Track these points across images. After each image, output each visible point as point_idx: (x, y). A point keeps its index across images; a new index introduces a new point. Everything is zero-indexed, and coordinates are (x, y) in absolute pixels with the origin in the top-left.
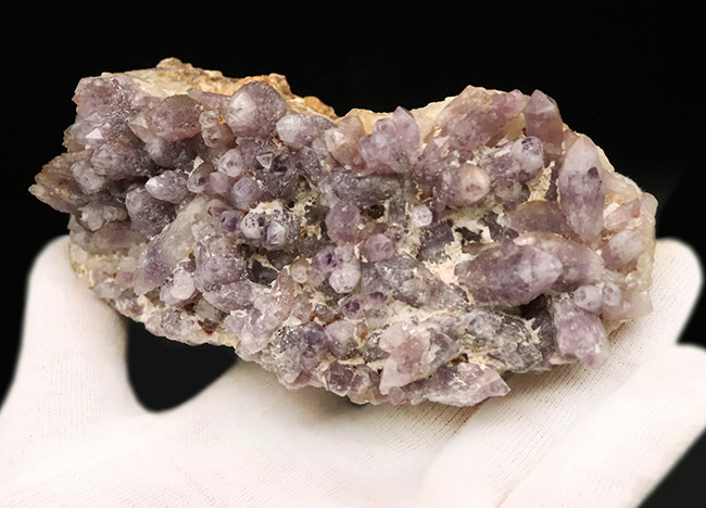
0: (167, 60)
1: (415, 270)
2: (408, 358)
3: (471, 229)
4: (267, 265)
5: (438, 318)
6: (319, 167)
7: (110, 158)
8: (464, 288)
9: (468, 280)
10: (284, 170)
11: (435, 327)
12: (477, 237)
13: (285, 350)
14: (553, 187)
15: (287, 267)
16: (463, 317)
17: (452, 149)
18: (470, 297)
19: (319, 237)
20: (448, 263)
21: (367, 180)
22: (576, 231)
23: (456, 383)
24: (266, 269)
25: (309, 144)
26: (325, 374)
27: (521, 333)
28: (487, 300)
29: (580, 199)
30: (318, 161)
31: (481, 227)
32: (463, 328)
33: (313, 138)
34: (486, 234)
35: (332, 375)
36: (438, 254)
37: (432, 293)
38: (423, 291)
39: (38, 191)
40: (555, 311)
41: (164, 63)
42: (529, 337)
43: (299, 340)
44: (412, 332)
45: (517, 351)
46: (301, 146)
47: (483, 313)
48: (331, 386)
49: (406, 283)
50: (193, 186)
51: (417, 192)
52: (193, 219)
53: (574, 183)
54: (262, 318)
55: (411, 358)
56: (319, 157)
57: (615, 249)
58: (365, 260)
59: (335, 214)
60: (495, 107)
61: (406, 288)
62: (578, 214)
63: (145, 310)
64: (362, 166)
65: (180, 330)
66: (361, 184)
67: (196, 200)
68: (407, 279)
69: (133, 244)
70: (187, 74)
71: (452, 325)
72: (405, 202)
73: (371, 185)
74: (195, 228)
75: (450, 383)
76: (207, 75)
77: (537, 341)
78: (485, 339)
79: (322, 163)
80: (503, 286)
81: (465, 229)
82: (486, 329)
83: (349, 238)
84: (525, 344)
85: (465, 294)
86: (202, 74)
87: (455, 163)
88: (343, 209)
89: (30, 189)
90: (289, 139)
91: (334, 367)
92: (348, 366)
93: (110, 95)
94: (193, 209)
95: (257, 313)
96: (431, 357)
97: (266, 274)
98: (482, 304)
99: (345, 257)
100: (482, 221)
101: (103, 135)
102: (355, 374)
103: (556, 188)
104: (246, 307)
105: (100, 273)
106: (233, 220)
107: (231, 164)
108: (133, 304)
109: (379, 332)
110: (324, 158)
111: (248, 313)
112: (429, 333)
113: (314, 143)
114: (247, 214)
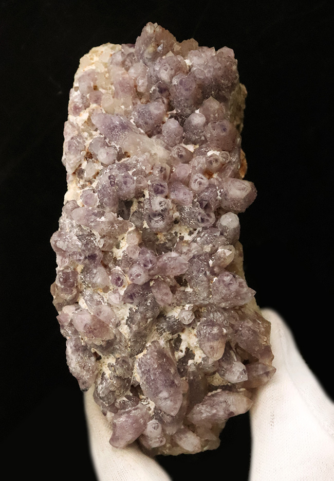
1: (151, 319)
2: (95, 329)
3: (181, 343)
4: (131, 211)
11: (117, 340)
15: (133, 227)
24: (129, 211)
27: (122, 390)
31: (184, 350)
35: (68, 273)
37: (139, 333)
44: (111, 326)
46: (219, 228)
48: (60, 273)
49: (142, 316)
50: (176, 151)
54: (98, 219)
55: (95, 332)
61: (140, 317)
63: (79, 118)
67: (166, 151)
68: (145, 316)
69: (122, 101)
75: (81, 354)
81: (181, 340)
85: (141, 352)
90: (223, 221)
91: (74, 273)
94: (160, 151)
95: (100, 215)
97: (125, 212)
99: (152, 272)
100: (188, 350)
102: (72, 289)
103: (216, 390)
104: (102, 204)
105: (96, 76)
106: (162, 192)
107: (200, 184)
108: (80, 106)
109: (106, 300)
110: (214, 246)
111: (98, 207)
112: (113, 337)
113: (223, 238)
114: (166, 197)
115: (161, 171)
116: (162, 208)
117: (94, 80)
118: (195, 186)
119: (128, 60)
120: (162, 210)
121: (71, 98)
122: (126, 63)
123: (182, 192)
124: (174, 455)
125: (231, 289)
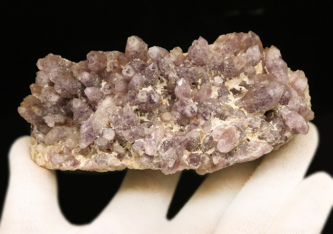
3: (237, 89)
4: (147, 120)
5: (236, 121)
6: (169, 67)
8: (242, 109)
9: (244, 104)
11: (236, 124)
12: (240, 91)
13: (167, 149)
15: (158, 118)
18: (245, 113)
20: (231, 102)
23: (250, 149)
26: (187, 160)
28: (253, 112)
29: (279, 67)
30: (168, 65)
32: (247, 125)
33: (164, 55)
34: (243, 88)
35: (190, 160)
36: (227, 98)
37: (230, 111)
38: (226, 111)
39: (22, 110)
40: (282, 113)
44: (226, 128)
46: (159, 59)
47: (252, 118)
48: (191, 165)
50: (106, 91)
51: (212, 73)
52: (107, 106)
53: (275, 62)
54: (153, 138)
56: (169, 63)
57: (298, 86)
58: (197, 103)
67: (107, 98)
68: (218, 106)
71: (242, 123)
72: (209, 77)
75: (247, 150)
77: (276, 129)
78: (257, 128)
79: (170, 65)
81: (234, 89)
82: (256, 124)
83: (187, 95)
84: (273, 130)
85: (243, 112)
87: (227, 58)
88: (184, 81)
91: (190, 156)
92: (197, 154)
94: (106, 102)
95: (150, 136)
98: (251, 114)
100: (240, 85)
102: (201, 157)
103: (265, 70)
104: (142, 137)
105: (53, 152)
106: (135, 94)
107: (129, 70)
108: (73, 161)
109: (209, 134)
112: (234, 126)
113: (165, 57)
114: (138, 92)
115: (120, 98)
117: (55, 153)
118: (131, 74)
119: (42, 131)
120: (147, 95)
121: (67, 169)
122: (44, 132)
123: (135, 81)
124: (310, 99)
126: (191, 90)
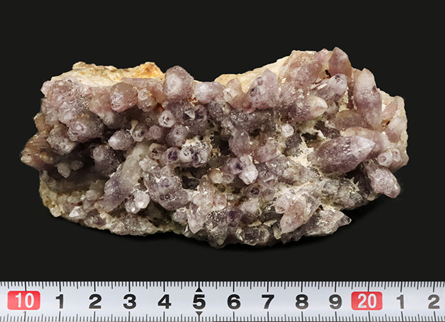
0: (77, 64)
1: (288, 163)
2: (297, 214)
3: (311, 133)
4: (191, 177)
5: (306, 188)
6: (222, 112)
7: (83, 129)
8: (316, 168)
9: (319, 162)
10: (202, 117)
11: (306, 193)
12: (315, 137)
13: (217, 225)
14: (350, 101)
15: (205, 176)
16: (319, 184)
17: (297, 89)
18: (320, 173)
19: (220, 155)
20: (303, 155)
21: (254, 115)
22: (370, 123)
23: (321, 223)
24: (191, 180)
25: (213, 99)
26: (241, 234)
27: (350, 187)
28: (331, 172)
29: (371, 105)
30: (221, 109)
31: (316, 131)
32: (320, 190)
33: (216, 95)
34: (321, 134)
35: (246, 235)
36: (297, 151)
37: (300, 174)
38: (295, 174)
39: (26, 159)
40: (367, 170)
41: (76, 66)
42: (354, 188)
43: (226, 217)
44: (294, 199)
45: (350, 197)
46: (209, 101)
47: (328, 180)
48: (246, 241)
49: (285, 171)
50: (137, 137)
51: (279, 117)
52: (139, 158)
53: (366, 96)
54: (199, 209)
55: (299, 214)
56: (221, 106)
57: (393, 129)
58: (257, 162)
59: (237, 138)
60: (317, 60)
61: (286, 174)
62: (371, 113)
63: (107, 221)
64: (250, 107)
65: (140, 228)
66: (250, 118)
67: (138, 146)
68: (285, 168)
69: (92, 182)
70: (97, 70)
71: (315, 190)
72: (275, 124)
73: (256, 117)
74: (141, 163)
75: (318, 224)
76: (108, 69)
77: (358, 190)
78: (333, 195)
79: (223, 109)
80: (343, 161)
81: (307, 133)
82: (333, 189)
83: (245, 151)
84: (353, 193)
85: (317, 171)
86: (105, 69)
87: (301, 96)
88: (242, 134)
89: (22, 159)
90: (203, 98)
92: (254, 227)
93: (70, 90)
94: (138, 152)
95: (195, 207)
96: (308, 211)
97: (193, 183)
98: (328, 175)
99: (247, 163)
100: (316, 127)
101: (74, 116)
102: (259, 231)
104: (185, 205)
106: (175, 153)
107: (168, 119)
108: (97, 219)
109: (271, 202)
110: (224, 106)
111: (188, 208)
112: (304, 197)
113: (217, 98)
114: (180, 148)
115: (156, 152)
116: (190, 154)
118: (170, 124)
120: (192, 153)
123: (175, 136)
125: (264, 93)
126: (251, 143)
